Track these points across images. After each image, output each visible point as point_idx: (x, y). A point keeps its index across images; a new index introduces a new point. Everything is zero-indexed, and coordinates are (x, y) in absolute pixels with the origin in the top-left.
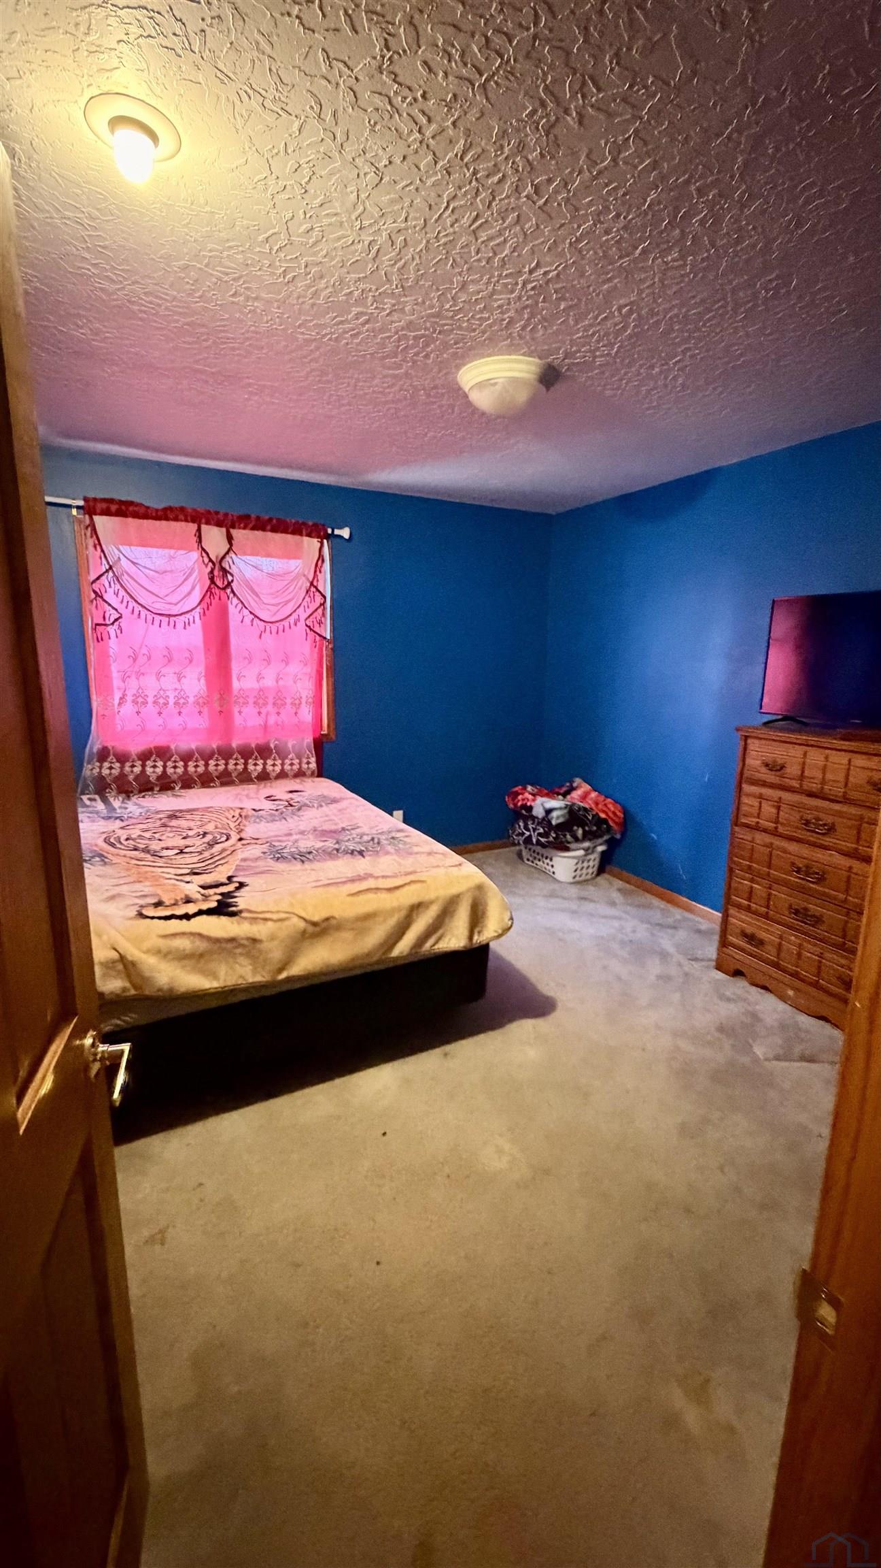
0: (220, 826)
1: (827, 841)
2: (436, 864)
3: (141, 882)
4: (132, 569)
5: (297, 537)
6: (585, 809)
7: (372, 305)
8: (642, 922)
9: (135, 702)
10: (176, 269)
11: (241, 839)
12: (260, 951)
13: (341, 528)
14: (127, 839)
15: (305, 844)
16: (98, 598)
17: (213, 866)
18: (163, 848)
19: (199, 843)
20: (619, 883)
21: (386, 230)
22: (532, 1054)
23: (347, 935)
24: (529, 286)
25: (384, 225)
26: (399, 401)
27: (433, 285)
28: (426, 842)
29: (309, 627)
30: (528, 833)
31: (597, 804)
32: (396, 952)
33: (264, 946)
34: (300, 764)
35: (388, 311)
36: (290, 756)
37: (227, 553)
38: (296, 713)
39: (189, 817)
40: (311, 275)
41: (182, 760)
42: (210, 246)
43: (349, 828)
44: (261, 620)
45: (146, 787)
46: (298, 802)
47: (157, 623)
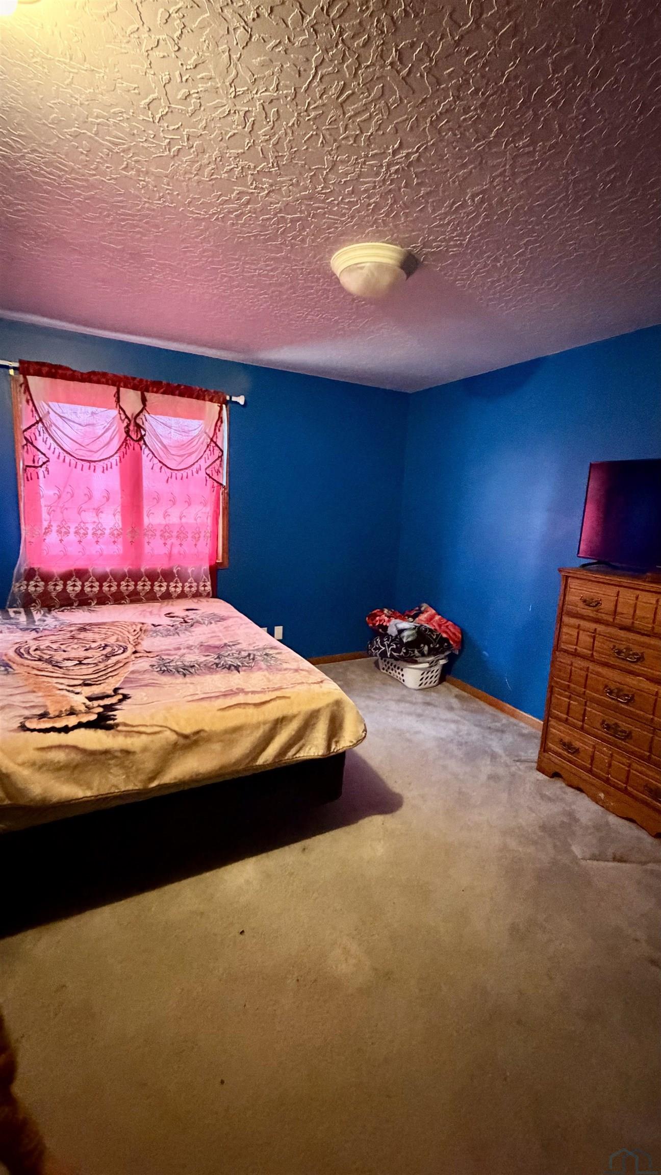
0: (120, 639)
1: (636, 667)
2: (300, 682)
3: (34, 692)
4: (59, 422)
5: (201, 402)
6: (430, 630)
7: (252, 184)
8: (476, 725)
9: (59, 532)
10: (68, 136)
11: (135, 652)
12: (133, 763)
13: (238, 396)
14: (36, 650)
15: (191, 658)
16: (29, 444)
17: (104, 677)
18: (65, 659)
19: (97, 655)
20: (456, 691)
21: (259, 100)
22: (380, 850)
23: (217, 747)
24: (393, 169)
25: (257, 93)
26: (281, 285)
27: (305, 164)
28: (294, 659)
29: (208, 475)
30: (384, 648)
31: (440, 626)
32: (261, 761)
33: (138, 757)
34: (198, 586)
35: (266, 192)
36: (189, 580)
37: (141, 411)
38: (196, 545)
39: (96, 630)
40: (193, 149)
41: (97, 581)
42: (96, 111)
43: (231, 644)
44: (168, 468)
45: (66, 602)
46: (192, 619)
47: (79, 467)
